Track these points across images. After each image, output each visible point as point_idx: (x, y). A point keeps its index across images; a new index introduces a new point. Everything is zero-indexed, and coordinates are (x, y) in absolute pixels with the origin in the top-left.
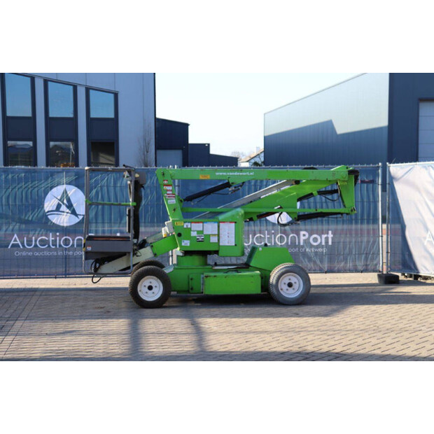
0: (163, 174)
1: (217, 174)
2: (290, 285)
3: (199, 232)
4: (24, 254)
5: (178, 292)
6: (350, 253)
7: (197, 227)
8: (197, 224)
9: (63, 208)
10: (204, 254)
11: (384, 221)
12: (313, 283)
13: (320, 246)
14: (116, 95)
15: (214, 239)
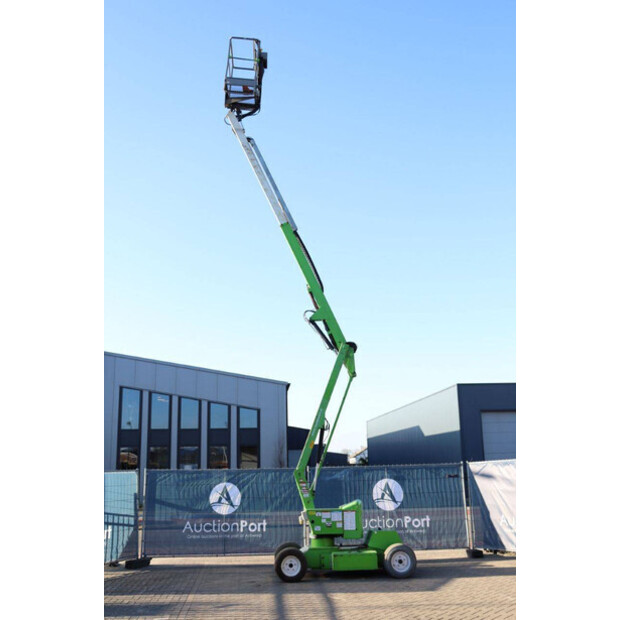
0: (299, 474)
2: (400, 562)
3: (328, 519)
4: (194, 537)
5: (313, 568)
6: (444, 533)
7: (326, 515)
8: (326, 513)
9: (224, 500)
10: (332, 537)
11: (467, 505)
12: (418, 558)
13: (420, 528)
14: (259, 411)
15: (339, 525)
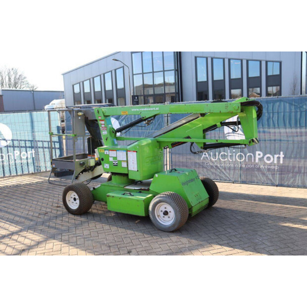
0: (98, 112)
1: (133, 110)
2: (166, 213)
3: (115, 158)
6: (299, 171)
7: (112, 154)
8: (113, 152)
15: (124, 165)
